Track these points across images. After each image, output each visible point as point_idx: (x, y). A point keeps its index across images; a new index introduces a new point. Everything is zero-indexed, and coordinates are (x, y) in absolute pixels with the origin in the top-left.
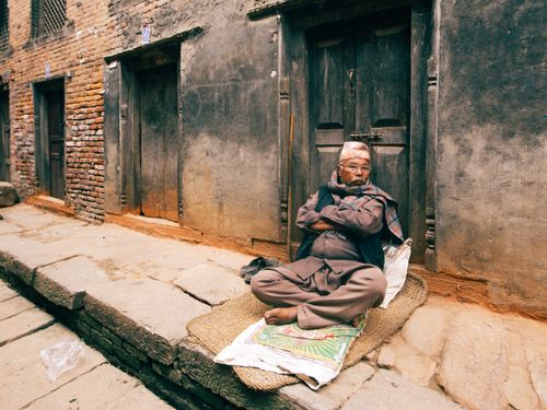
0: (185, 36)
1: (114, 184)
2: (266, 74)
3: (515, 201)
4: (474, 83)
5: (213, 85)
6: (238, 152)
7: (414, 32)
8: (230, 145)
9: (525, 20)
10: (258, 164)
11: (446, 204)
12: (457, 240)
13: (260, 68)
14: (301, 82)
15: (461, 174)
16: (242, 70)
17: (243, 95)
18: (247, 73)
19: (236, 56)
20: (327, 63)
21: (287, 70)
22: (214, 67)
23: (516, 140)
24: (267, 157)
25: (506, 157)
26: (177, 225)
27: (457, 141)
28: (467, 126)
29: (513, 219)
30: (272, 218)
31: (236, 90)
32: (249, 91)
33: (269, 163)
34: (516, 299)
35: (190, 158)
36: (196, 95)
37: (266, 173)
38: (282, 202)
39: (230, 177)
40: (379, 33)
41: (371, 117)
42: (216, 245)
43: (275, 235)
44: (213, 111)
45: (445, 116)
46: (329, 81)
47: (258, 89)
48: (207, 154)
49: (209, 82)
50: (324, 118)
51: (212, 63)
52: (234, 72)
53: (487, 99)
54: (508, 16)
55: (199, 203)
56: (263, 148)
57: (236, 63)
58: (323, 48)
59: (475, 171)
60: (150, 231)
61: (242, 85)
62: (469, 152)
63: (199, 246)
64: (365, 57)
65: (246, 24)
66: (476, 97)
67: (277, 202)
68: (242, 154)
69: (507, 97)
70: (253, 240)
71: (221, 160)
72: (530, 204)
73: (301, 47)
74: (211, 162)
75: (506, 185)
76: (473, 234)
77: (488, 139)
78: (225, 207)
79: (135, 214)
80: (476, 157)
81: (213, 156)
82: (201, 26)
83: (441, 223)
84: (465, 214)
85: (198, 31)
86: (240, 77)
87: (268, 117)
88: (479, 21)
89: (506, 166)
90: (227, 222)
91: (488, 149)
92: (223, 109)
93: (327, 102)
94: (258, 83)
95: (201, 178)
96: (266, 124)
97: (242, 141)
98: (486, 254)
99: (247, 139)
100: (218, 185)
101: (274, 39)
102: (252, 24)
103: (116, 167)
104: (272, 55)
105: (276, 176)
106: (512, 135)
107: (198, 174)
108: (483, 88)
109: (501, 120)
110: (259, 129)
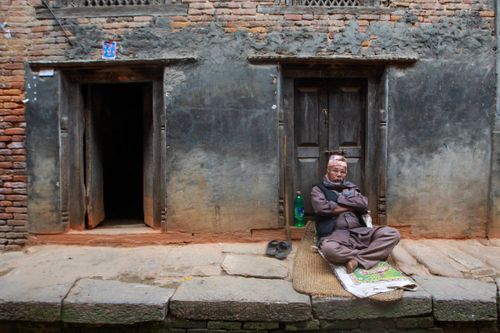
0: (174, 63)
1: (48, 201)
2: (267, 106)
3: (423, 185)
4: (406, 127)
5: (208, 109)
6: (239, 164)
8: (229, 158)
9: (426, 99)
10: (260, 172)
11: (392, 189)
12: (397, 207)
13: (262, 102)
14: (291, 115)
15: (399, 173)
16: (242, 101)
17: (243, 120)
18: (248, 103)
19: (236, 88)
20: (307, 102)
21: (283, 105)
22: (210, 94)
23: (424, 155)
24: (268, 167)
25: (419, 164)
26: (159, 231)
27: (397, 156)
28: (402, 148)
29: (423, 193)
30: (272, 211)
31: (236, 115)
32: (251, 117)
33: (270, 171)
34: (423, 232)
35: (179, 170)
36: (188, 116)
37: (267, 179)
38: (281, 199)
39: (230, 184)
40: (344, 89)
41: (340, 140)
43: (275, 223)
44: (210, 130)
45: (391, 142)
46: (309, 113)
47: (259, 116)
48: (202, 166)
49: (204, 106)
50: (306, 139)
51: (208, 91)
52: (234, 101)
53: (412, 135)
54: (420, 96)
55: (192, 208)
56: (265, 161)
57: (235, 94)
58: (304, 93)
59: (406, 171)
60: (118, 242)
61: (243, 111)
62: (403, 161)
63: (189, 245)
64: (335, 102)
65: (245, 66)
66: (406, 134)
67: (277, 199)
68: (243, 166)
69: (420, 135)
70: (252, 231)
71: (218, 171)
72: (429, 186)
73: (291, 89)
74: (205, 172)
75: (419, 177)
76: (406, 203)
77: (412, 155)
78: (222, 208)
80: (406, 164)
81: (210, 167)
82: (196, 57)
83: (389, 199)
84: (401, 193)
85: (191, 62)
86: (241, 105)
87: (270, 138)
88: (407, 95)
89: (419, 168)
90: (225, 220)
91: (412, 160)
92: (221, 129)
93: (307, 129)
94: (260, 112)
95: (195, 188)
96: (267, 142)
97: (243, 155)
98: (411, 212)
99: (249, 153)
100: (215, 191)
101: (274, 81)
102: (253, 66)
103: (53, 183)
104: (273, 93)
105: (276, 180)
106: (421, 153)
107: (191, 183)
108: (410, 129)
109: (418, 145)
110: (259, 145)
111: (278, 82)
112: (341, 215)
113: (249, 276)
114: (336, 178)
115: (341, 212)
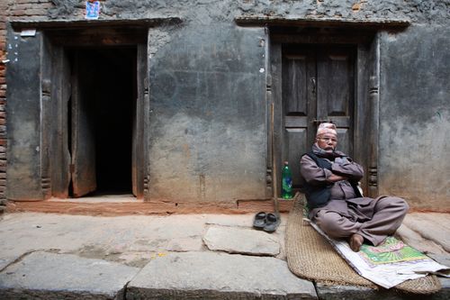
0: (158, 23)
1: (27, 166)
2: (255, 69)
3: (416, 155)
4: (398, 94)
5: (193, 71)
6: (225, 130)
7: (359, 61)
8: (215, 124)
9: (419, 66)
10: (247, 139)
11: (385, 160)
12: (389, 179)
13: (249, 64)
14: (279, 81)
15: (392, 142)
16: (228, 63)
17: (230, 84)
18: (235, 66)
19: (222, 50)
20: (294, 70)
21: (271, 70)
22: (195, 56)
23: (416, 125)
24: (256, 134)
25: (412, 133)
26: (141, 201)
27: (390, 124)
28: (395, 117)
29: (415, 164)
30: (259, 181)
31: (222, 79)
32: (238, 81)
33: (258, 139)
34: (416, 205)
35: (162, 136)
36: (172, 79)
37: (254, 146)
38: (268, 168)
39: (215, 152)
40: (332, 58)
41: (328, 110)
42: (195, 212)
43: (262, 194)
44: (195, 94)
45: (384, 110)
46: (297, 83)
47: (247, 80)
48: (186, 132)
49: (189, 68)
50: (293, 108)
51: (193, 52)
52: (220, 64)
53: (404, 102)
54: (412, 62)
55: (174, 177)
56: (252, 127)
57: (222, 56)
58: (291, 61)
59: (398, 140)
61: (229, 75)
62: (395, 130)
63: (172, 216)
64: (323, 70)
65: (232, 27)
66: (399, 102)
67: (264, 168)
68: (229, 132)
69: (413, 102)
70: (238, 202)
71: (203, 137)
72: (422, 156)
73: (279, 55)
74: (189, 139)
75: (412, 147)
76: (398, 174)
77: (405, 124)
78: (207, 178)
79: (63, 198)
80: (399, 133)
81: (194, 133)
82: (180, 17)
83: (381, 170)
84: (393, 164)
85: (176, 22)
86: (228, 68)
87: (257, 103)
88: (400, 61)
89: (412, 138)
90: (209, 190)
91: (405, 128)
92: (207, 93)
93: (294, 96)
94: (248, 76)
95: (178, 155)
96: (255, 108)
97: (229, 121)
98: (403, 184)
99: (235, 119)
100: (199, 159)
101: (262, 44)
102: (240, 29)
103: (33, 147)
104: (261, 56)
105: (264, 148)
106: (414, 122)
107: (174, 150)
108: (402, 97)
109: (411, 113)
110: (246, 110)
111: (266, 45)
112: (336, 184)
113: (234, 253)
114: (327, 146)
115: (336, 181)
